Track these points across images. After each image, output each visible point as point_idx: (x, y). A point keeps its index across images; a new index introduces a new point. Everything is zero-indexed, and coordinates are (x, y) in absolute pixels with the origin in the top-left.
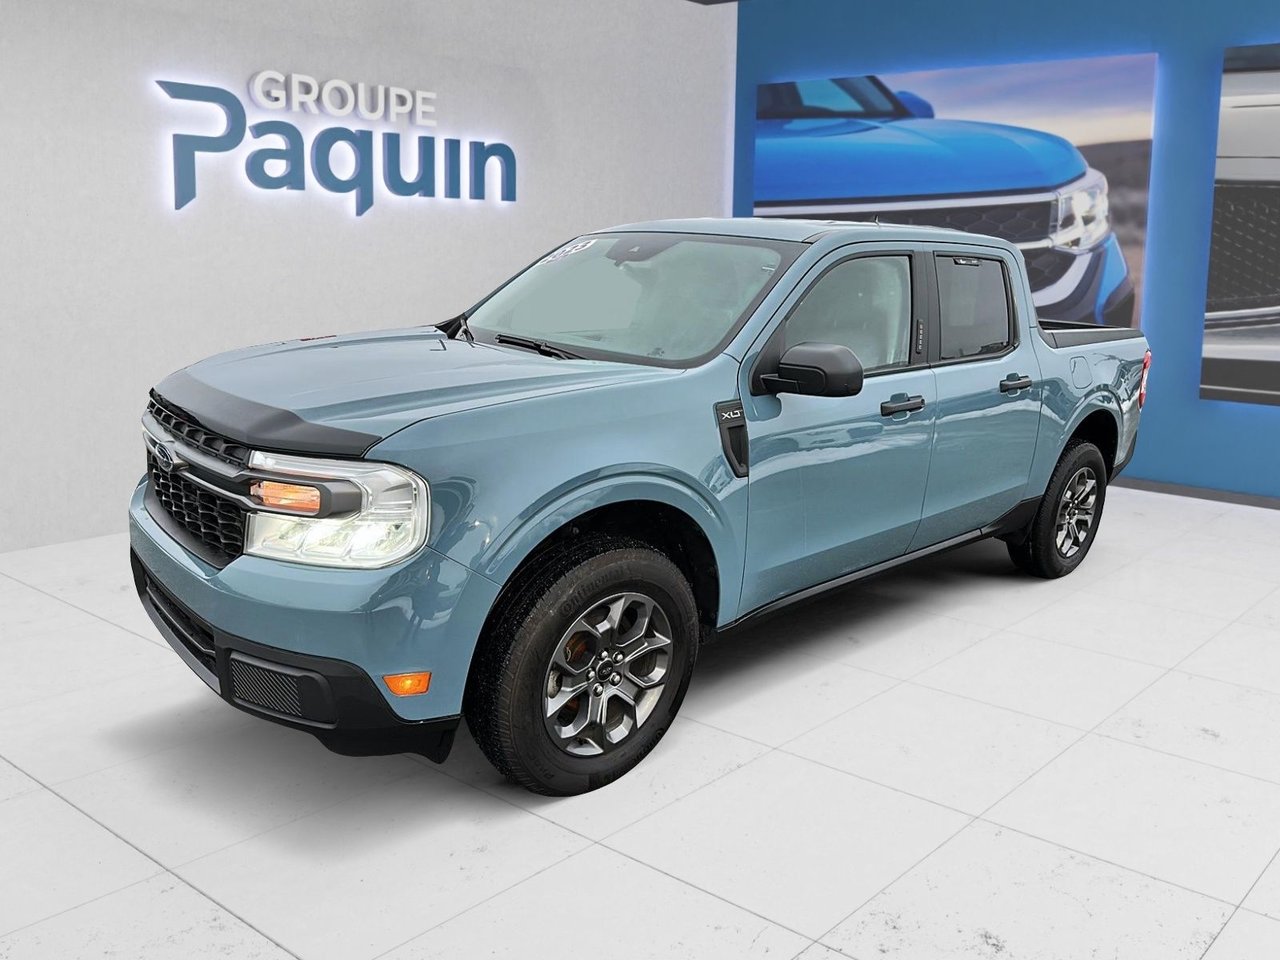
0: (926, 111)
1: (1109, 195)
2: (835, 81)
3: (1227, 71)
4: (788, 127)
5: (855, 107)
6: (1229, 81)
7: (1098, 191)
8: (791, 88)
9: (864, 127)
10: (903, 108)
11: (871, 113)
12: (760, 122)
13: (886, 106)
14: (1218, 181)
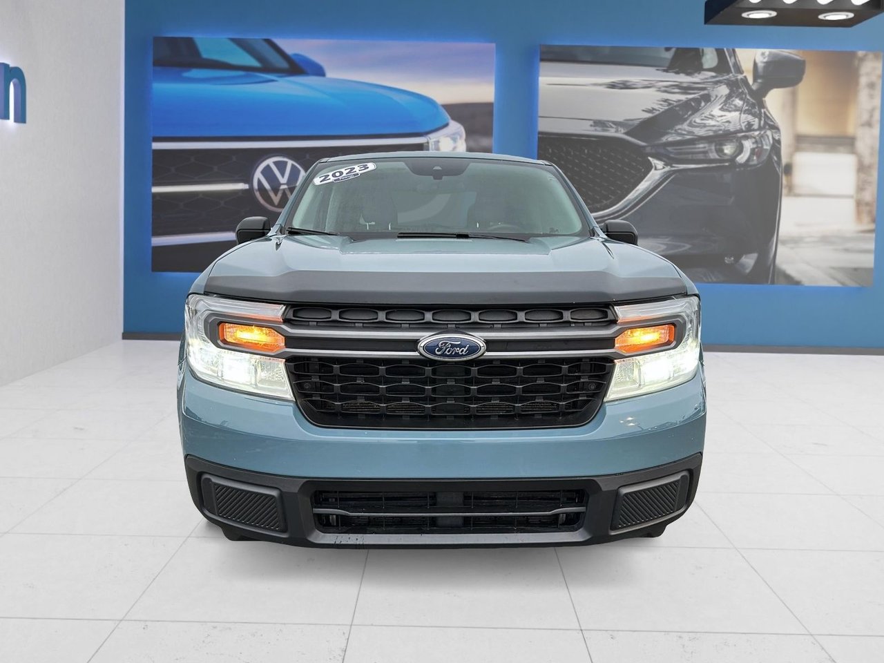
0: (319, 71)
1: (466, 140)
2: (233, 40)
3: (542, 60)
4: (187, 74)
5: (253, 62)
6: (544, 67)
7: (458, 137)
8: (190, 42)
9: (262, 80)
10: (296, 67)
11: (267, 68)
12: (158, 68)
13: (282, 64)
14: (540, 133)
